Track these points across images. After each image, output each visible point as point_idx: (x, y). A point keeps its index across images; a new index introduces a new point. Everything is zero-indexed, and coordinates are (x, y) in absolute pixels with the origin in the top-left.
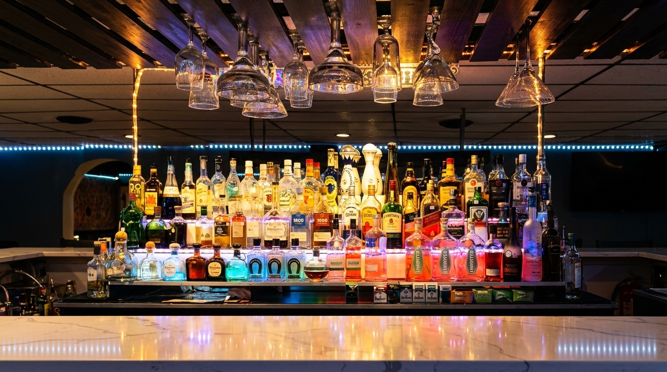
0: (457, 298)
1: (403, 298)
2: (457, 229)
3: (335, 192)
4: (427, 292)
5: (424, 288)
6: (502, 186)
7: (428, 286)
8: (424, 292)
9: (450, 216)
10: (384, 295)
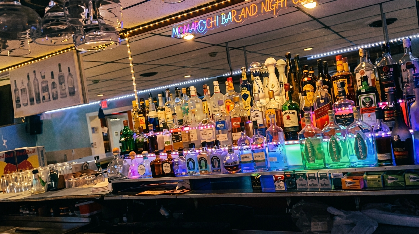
0: (347, 185)
1: (299, 185)
2: (346, 117)
3: (249, 99)
4: (319, 179)
5: (316, 176)
6: (389, 71)
7: (320, 174)
8: (317, 179)
9: (340, 106)
10: (282, 184)
